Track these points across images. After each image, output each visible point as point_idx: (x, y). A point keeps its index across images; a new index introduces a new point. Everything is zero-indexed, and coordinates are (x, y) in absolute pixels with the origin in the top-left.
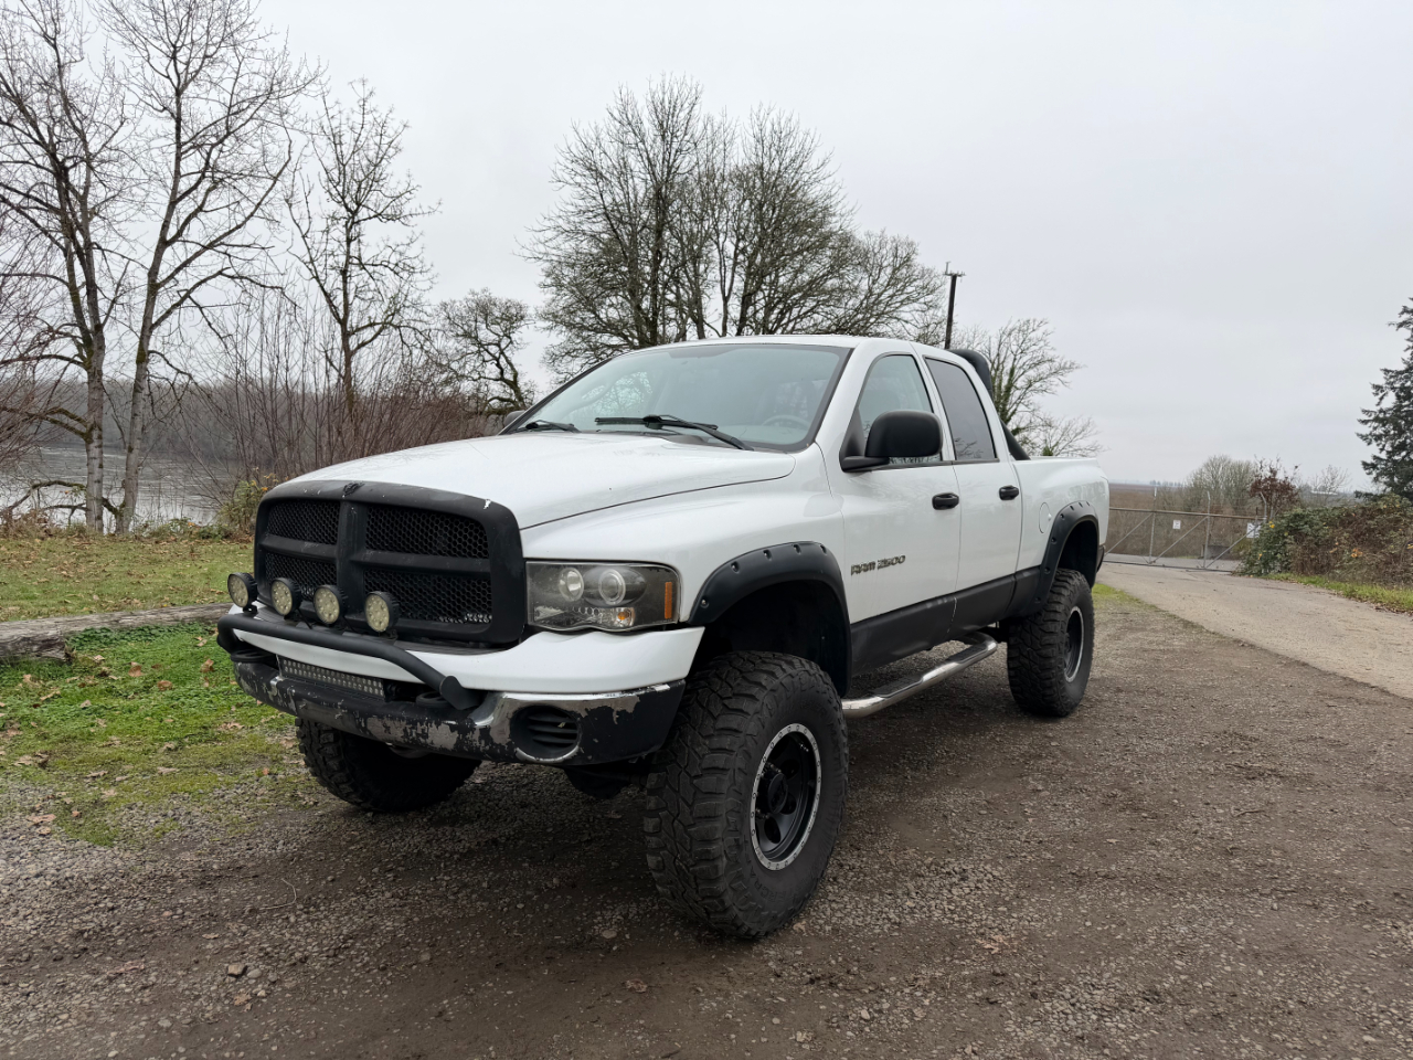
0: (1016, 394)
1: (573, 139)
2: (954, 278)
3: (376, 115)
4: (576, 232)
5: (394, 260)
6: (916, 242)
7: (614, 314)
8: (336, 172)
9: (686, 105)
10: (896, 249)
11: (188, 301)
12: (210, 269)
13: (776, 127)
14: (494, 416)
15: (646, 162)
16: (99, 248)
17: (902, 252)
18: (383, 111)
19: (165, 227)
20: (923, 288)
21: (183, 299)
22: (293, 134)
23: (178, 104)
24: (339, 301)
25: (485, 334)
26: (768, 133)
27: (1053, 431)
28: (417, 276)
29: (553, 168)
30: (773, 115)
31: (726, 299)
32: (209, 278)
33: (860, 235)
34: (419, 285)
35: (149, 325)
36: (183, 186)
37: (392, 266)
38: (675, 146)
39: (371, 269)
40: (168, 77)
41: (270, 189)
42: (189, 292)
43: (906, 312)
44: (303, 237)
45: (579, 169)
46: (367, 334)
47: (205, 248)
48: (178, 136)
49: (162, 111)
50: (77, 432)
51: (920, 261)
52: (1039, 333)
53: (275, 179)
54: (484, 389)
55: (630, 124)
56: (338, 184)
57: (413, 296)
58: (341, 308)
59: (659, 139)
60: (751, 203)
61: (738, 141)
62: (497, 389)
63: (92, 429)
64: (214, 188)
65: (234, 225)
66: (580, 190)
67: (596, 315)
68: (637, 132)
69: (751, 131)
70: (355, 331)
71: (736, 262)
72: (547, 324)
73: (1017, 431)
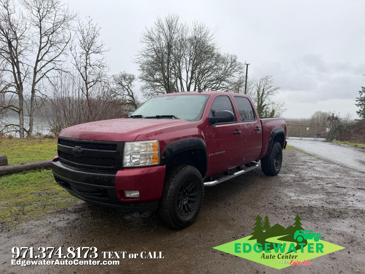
0: (264, 96)
1: (145, 31)
2: (247, 65)
3: (93, 26)
4: (148, 55)
5: (98, 64)
6: (237, 56)
7: (158, 77)
8: (83, 41)
9: (175, 21)
10: (232, 57)
11: (45, 76)
12: (50, 67)
13: (199, 26)
14: (127, 105)
15: (165, 36)
16: (21, 63)
18: (95, 24)
19: (38, 56)
20: (239, 68)
21: (44, 75)
22: (71, 31)
23: (41, 24)
25: (124, 83)
26: (197, 27)
27: (274, 105)
28: (105, 68)
29: (140, 38)
30: (199, 23)
31: (187, 72)
32: (50, 70)
33: (222, 54)
34: (105, 70)
35: (34, 83)
36: (43, 45)
37: (98, 65)
38: (173, 31)
39: (93, 66)
40: (38, 17)
41: (66, 46)
42: (45, 74)
43: (235, 74)
44: (75, 58)
45: (147, 38)
46: (92, 84)
47: (49, 62)
48: (41, 32)
49: (36, 26)
50: (16, 111)
51: (238, 60)
52: (270, 79)
53: (67, 43)
54: (124, 97)
55: (161, 26)
56: (83, 44)
57: (104, 73)
58: (85, 77)
59: (168, 30)
60: (193, 46)
61: (189, 30)
62: (128, 97)
63: (20, 110)
64: (51, 46)
65: (56, 56)
66: (148, 44)
67: (153, 77)
68: (162, 28)
69: (193, 27)
70: (89, 83)
71: (190, 62)
72: (141, 80)
73: (265, 105)
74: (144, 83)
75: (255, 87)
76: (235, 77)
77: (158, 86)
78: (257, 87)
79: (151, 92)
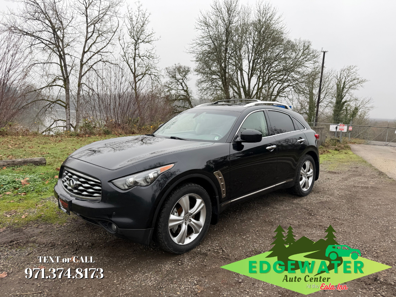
0: (345, 90)
1: (200, 16)
2: (324, 53)
3: (142, 11)
4: (203, 45)
5: (148, 54)
6: (311, 41)
7: (215, 69)
8: (131, 29)
9: (235, 2)
10: (304, 43)
11: (92, 69)
12: (97, 59)
13: (265, 7)
14: (181, 101)
15: (223, 20)
16: (69, 55)
17: (306, 45)
18: (144, 10)
19: (84, 48)
20: (313, 56)
21: (90, 68)
22: (119, 19)
23: (87, 12)
24: (133, 67)
25: (178, 76)
26: (262, 9)
27: (358, 101)
28: (155, 59)
29: (195, 24)
30: (263, 3)
31: (249, 62)
32: (97, 62)
33: (292, 40)
34: (155, 62)
35: (81, 76)
36: (89, 36)
37: (147, 57)
38: (232, 15)
39: (142, 58)
40: (84, 4)
41: (113, 36)
42: (92, 66)
43: (307, 64)
44: (123, 49)
45: (204, 24)
46: (140, 77)
47: (96, 53)
48: (87, 21)
49: (83, 14)
50: (63, 106)
51: (312, 47)
52: (354, 70)
53: (115, 32)
54: (179, 92)
56: (131, 33)
57: (154, 65)
58: (133, 69)
59: (227, 13)
61: (253, 12)
62: (182, 92)
64: (99, 36)
65: (103, 46)
66: (203, 31)
67: (210, 69)
68: (220, 11)
69: (256, 9)
70: (138, 76)
71: (253, 51)
72: (197, 73)
73: (346, 102)
74: (200, 77)
75: (333, 79)
76: (309, 67)
77: (216, 79)
78: (336, 79)
79: (208, 86)
